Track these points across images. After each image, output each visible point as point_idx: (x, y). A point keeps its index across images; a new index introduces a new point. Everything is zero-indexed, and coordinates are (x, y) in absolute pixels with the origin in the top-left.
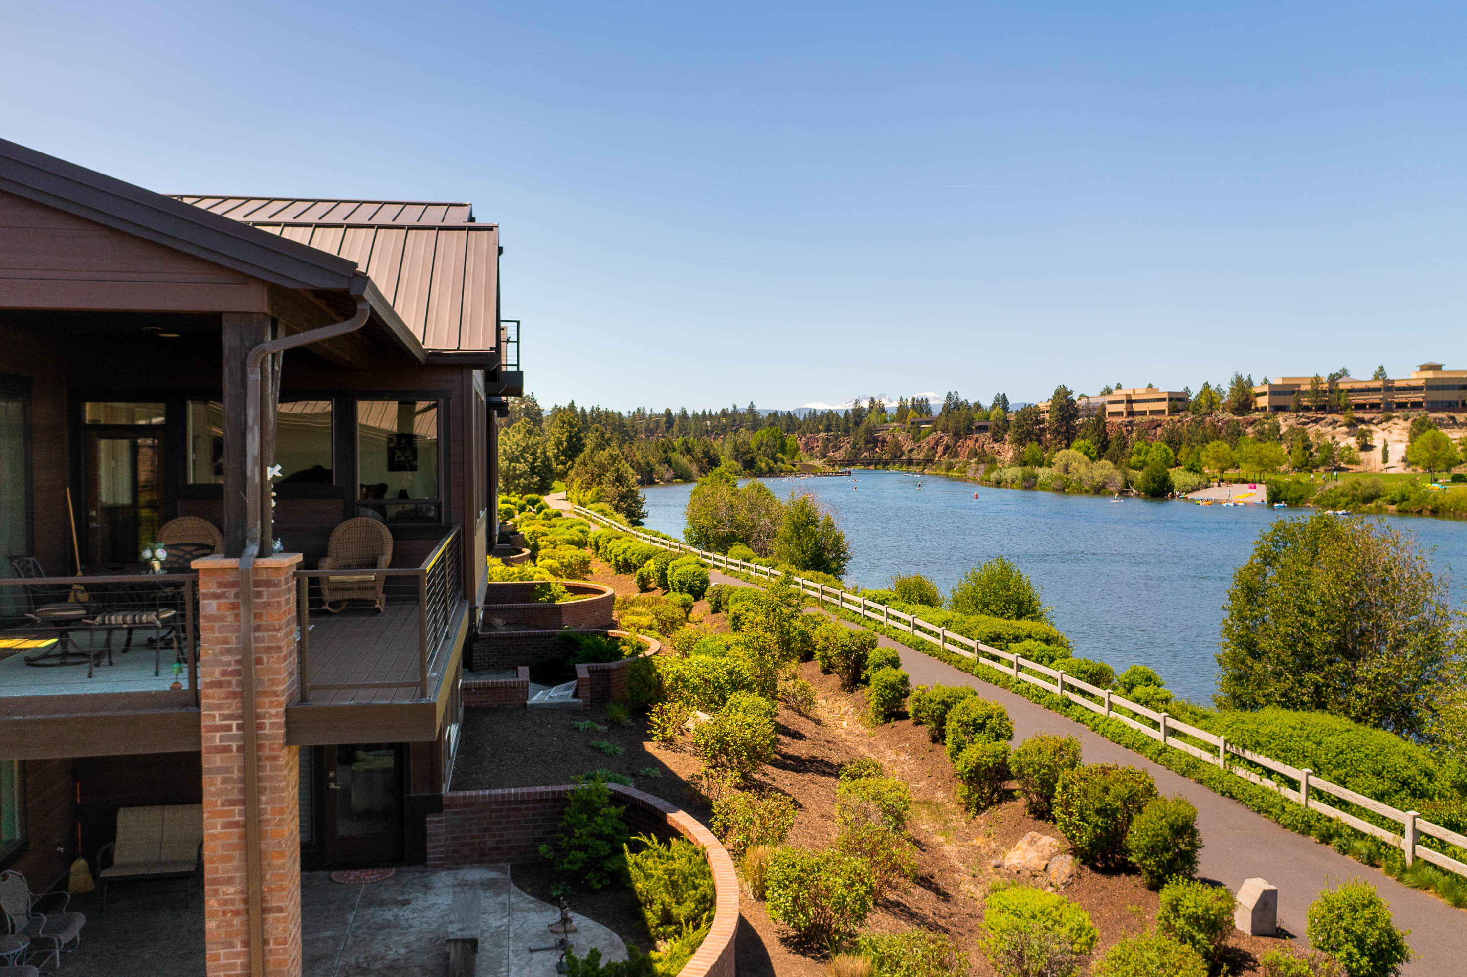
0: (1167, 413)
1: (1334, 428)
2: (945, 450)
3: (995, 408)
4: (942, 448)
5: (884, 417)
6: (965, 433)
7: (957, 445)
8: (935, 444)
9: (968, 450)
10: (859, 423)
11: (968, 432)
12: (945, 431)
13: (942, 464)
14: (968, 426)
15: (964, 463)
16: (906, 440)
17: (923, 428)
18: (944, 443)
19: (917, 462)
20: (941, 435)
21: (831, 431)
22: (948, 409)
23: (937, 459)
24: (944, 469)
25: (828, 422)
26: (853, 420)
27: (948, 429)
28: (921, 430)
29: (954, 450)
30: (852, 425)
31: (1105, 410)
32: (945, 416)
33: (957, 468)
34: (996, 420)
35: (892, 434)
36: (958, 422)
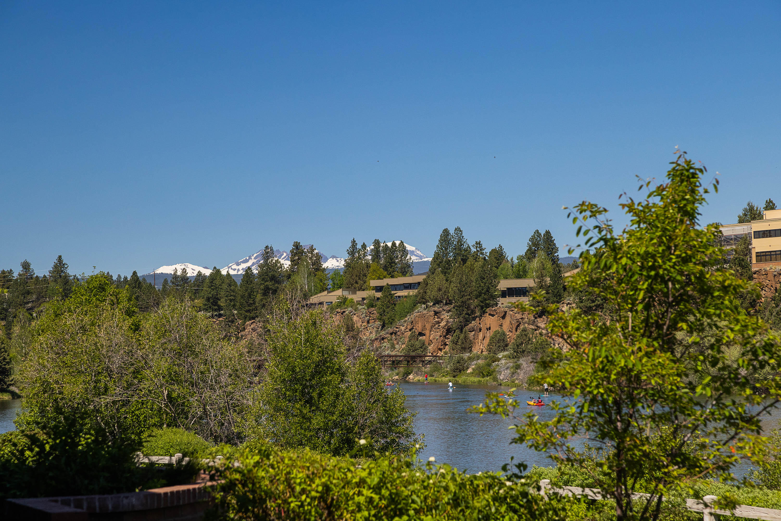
2: (445, 336)
3: (535, 256)
4: (439, 334)
5: (321, 280)
6: (482, 304)
7: (467, 328)
8: (424, 327)
9: (489, 335)
10: (275, 292)
11: (487, 302)
12: (442, 302)
13: (443, 363)
14: (487, 291)
15: (486, 358)
16: (368, 322)
17: (399, 297)
18: (443, 324)
19: (393, 362)
20: (436, 309)
21: (220, 308)
22: (445, 262)
23: (430, 354)
24: (447, 371)
25: (212, 293)
26: (262, 287)
27: (448, 298)
28: (397, 301)
29: (462, 336)
30: (259, 297)
31: (750, 250)
32: (442, 272)
33: (473, 369)
34: (541, 277)
35: (339, 310)
36: (466, 284)
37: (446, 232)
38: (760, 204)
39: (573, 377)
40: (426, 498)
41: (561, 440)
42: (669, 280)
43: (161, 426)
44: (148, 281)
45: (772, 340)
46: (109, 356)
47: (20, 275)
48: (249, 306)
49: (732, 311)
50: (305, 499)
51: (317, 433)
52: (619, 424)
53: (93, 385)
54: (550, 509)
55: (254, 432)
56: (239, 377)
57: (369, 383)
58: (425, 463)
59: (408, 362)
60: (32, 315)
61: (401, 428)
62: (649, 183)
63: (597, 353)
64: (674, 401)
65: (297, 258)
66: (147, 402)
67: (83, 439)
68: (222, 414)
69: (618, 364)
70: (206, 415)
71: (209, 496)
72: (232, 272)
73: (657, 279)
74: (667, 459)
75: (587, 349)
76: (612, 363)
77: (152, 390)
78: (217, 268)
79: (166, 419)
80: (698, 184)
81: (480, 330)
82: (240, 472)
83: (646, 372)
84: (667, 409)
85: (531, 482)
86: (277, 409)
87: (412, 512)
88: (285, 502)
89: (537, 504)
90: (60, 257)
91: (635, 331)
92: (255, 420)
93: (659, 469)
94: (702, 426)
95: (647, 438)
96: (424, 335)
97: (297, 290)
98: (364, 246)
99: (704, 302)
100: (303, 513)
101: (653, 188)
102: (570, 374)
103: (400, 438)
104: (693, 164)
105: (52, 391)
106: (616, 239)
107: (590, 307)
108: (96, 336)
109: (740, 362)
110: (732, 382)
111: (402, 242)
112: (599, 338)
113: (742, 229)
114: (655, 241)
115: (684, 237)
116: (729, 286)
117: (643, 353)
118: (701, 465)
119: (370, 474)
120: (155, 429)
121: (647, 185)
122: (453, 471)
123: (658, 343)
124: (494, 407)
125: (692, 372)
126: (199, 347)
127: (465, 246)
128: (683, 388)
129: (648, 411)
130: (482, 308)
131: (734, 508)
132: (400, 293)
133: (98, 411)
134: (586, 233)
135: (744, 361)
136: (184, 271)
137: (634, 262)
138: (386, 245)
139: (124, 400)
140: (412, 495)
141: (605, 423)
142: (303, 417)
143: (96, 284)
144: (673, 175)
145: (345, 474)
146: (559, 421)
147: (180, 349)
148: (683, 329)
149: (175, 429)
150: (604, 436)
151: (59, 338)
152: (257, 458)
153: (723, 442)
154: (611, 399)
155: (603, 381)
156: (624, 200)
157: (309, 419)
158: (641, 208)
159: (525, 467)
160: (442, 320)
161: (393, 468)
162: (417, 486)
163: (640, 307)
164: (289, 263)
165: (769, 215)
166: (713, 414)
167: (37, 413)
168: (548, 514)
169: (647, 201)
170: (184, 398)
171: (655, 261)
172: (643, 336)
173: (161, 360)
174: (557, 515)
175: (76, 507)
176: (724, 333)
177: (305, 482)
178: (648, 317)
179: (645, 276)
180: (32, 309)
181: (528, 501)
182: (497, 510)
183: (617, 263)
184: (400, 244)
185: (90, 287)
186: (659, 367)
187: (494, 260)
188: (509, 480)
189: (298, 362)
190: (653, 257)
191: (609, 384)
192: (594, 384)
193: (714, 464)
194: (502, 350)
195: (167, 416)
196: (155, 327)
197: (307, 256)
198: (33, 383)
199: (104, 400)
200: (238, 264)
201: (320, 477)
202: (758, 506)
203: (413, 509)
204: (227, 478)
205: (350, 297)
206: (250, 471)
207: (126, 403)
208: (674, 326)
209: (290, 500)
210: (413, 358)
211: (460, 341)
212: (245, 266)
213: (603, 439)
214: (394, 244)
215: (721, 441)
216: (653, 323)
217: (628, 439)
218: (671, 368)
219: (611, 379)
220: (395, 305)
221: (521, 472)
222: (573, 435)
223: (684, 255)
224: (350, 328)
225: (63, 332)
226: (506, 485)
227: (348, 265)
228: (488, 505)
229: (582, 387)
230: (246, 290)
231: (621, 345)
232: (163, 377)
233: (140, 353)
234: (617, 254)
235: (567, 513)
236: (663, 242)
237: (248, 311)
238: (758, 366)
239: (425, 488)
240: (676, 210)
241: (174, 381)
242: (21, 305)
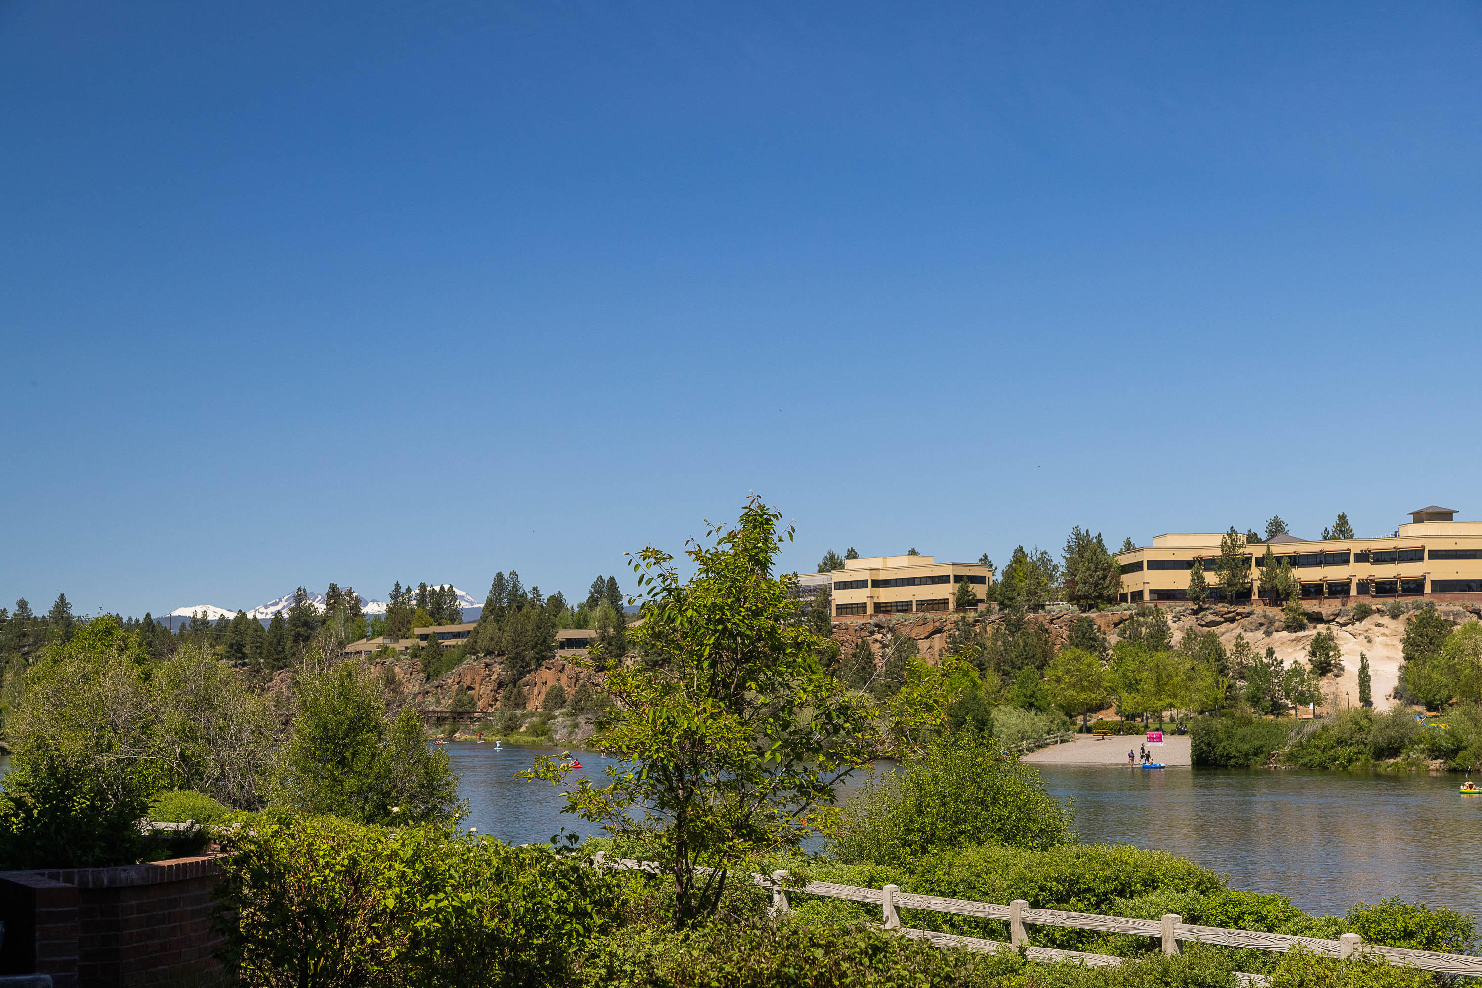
0: (951, 606)
1: (1268, 634)
2: (496, 691)
3: (597, 605)
4: (490, 688)
5: (360, 627)
6: (537, 656)
7: (521, 682)
8: (473, 680)
9: (545, 690)
10: (307, 639)
11: (544, 653)
12: (494, 653)
13: (493, 720)
14: (544, 641)
15: (541, 715)
16: (411, 674)
17: (446, 646)
18: (494, 677)
19: (438, 718)
20: (487, 660)
21: (244, 656)
22: (499, 609)
23: (480, 711)
24: (498, 729)
25: (236, 638)
26: (293, 633)
27: (500, 649)
28: (443, 651)
29: (515, 691)
30: (289, 644)
31: (830, 602)
32: (495, 620)
33: (526, 727)
34: (604, 627)
35: (379, 660)
36: (521, 633)
37: (500, 576)
38: (841, 553)
39: (631, 739)
40: (465, 872)
41: (617, 809)
42: (738, 634)
43: (172, 789)
44: (163, 625)
45: (847, 702)
46: (115, 709)
47: (15, 615)
48: (277, 654)
49: (805, 669)
50: (329, 874)
51: (349, 798)
52: (680, 792)
53: (94, 741)
54: (604, 886)
55: (278, 796)
56: (262, 734)
57: (409, 742)
58: (466, 833)
59: (455, 718)
60: (27, 660)
61: (444, 793)
62: (720, 528)
63: (657, 714)
64: (741, 767)
65: (333, 601)
66: (157, 761)
67: (76, 804)
68: (242, 775)
69: (681, 727)
70: (224, 776)
71: (221, 869)
72: (259, 616)
73: (726, 634)
74: (732, 831)
75: (647, 709)
76: (674, 724)
77: (163, 747)
78: (243, 611)
79: (178, 780)
80: (772, 531)
81: (536, 684)
82: (255, 843)
83: (711, 735)
84: (733, 777)
85: (583, 856)
86: (305, 770)
87: (449, 889)
88: (306, 876)
89: (588, 879)
90: (62, 595)
91: (701, 690)
92: (280, 782)
93: (723, 842)
94: (771, 795)
95: (711, 808)
96: (473, 689)
97: (331, 637)
98: (409, 590)
99: (776, 659)
100: (326, 890)
101: (723, 534)
102: (628, 736)
103: (442, 803)
104: (767, 509)
105: (48, 747)
106: (681, 589)
107: (657, 661)
108: (100, 685)
109: (813, 726)
110: (805, 747)
111: (451, 586)
112: (661, 697)
113: (822, 579)
114: (724, 592)
115: (755, 589)
116: (803, 643)
117: (708, 714)
118: (768, 837)
119: (403, 845)
120: (165, 792)
121: (717, 531)
122: (496, 843)
123: (725, 703)
124: (544, 772)
125: (761, 735)
126: (217, 700)
127: (521, 592)
128: (751, 753)
129: (712, 779)
130: (538, 660)
131: (804, 885)
132: (447, 643)
133: (100, 771)
134: (649, 582)
135: (816, 725)
136: (205, 614)
137: (700, 615)
138: (434, 589)
139: (129, 759)
140: (449, 870)
141: (665, 791)
142: (335, 780)
143: (102, 627)
144: (746, 521)
145: (375, 845)
146: (615, 788)
147: (197, 702)
148: (751, 689)
149: (187, 792)
150: (663, 805)
151: (58, 688)
152: (275, 827)
153: (793, 813)
154: (672, 764)
155: (664, 744)
156: (691, 547)
157: (341, 782)
158: (709, 556)
159: (577, 839)
160: (494, 672)
161: (430, 839)
162: (456, 859)
163: (706, 664)
164: (324, 607)
165: (850, 564)
166: (782, 782)
167: (28, 772)
168: (600, 891)
169: (716, 548)
170: (200, 756)
171: (723, 614)
172: (709, 696)
173: (174, 714)
174: (611, 893)
175: (65, 881)
176: (796, 694)
177: (329, 855)
178: (715, 675)
179: (711, 629)
180: (28, 653)
181: (579, 876)
182: (544, 886)
183: (681, 615)
184: (449, 589)
185: (95, 630)
186: (725, 730)
187: (553, 608)
188: (558, 852)
189: (330, 718)
190: (721, 609)
191: (670, 748)
192: (654, 747)
193: (782, 837)
194: (559, 707)
195: (179, 776)
196: (168, 676)
197: (344, 600)
198: (26, 737)
199: (107, 759)
200: (266, 607)
201: (346, 849)
202: (832, 882)
203: (450, 886)
204: (241, 849)
205: (392, 646)
206: (266, 842)
207: (132, 762)
208: (742, 686)
209: (311, 875)
210: (461, 715)
211: (512, 696)
212: (274, 609)
213: (663, 809)
214: (442, 588)
215: (791, 811)
216: (719, 682)
217: (690, 809)
218: (738, 732)
219: (673, 743)
220: (442, 655)
221: (572, 845)
222: (630, 804)
223: (754, 608)
224: (390, 680)
225: (62, 680)
226: (555, 859)
227: (390, 610)
228: (535, 881)
229: (641, 751)
230: (275, 637)
231: (684, 706)
232: (176, 733)
233: (150, 705)
234: (681, 606)
235: (621, 890)
236: (732, 593)
237: (277, 660)
238: (831, 731)
239: (465, 861)
240: (747, 558)
241: (188, 737)
242: (15, 649)
